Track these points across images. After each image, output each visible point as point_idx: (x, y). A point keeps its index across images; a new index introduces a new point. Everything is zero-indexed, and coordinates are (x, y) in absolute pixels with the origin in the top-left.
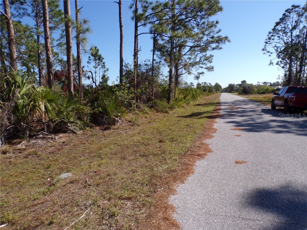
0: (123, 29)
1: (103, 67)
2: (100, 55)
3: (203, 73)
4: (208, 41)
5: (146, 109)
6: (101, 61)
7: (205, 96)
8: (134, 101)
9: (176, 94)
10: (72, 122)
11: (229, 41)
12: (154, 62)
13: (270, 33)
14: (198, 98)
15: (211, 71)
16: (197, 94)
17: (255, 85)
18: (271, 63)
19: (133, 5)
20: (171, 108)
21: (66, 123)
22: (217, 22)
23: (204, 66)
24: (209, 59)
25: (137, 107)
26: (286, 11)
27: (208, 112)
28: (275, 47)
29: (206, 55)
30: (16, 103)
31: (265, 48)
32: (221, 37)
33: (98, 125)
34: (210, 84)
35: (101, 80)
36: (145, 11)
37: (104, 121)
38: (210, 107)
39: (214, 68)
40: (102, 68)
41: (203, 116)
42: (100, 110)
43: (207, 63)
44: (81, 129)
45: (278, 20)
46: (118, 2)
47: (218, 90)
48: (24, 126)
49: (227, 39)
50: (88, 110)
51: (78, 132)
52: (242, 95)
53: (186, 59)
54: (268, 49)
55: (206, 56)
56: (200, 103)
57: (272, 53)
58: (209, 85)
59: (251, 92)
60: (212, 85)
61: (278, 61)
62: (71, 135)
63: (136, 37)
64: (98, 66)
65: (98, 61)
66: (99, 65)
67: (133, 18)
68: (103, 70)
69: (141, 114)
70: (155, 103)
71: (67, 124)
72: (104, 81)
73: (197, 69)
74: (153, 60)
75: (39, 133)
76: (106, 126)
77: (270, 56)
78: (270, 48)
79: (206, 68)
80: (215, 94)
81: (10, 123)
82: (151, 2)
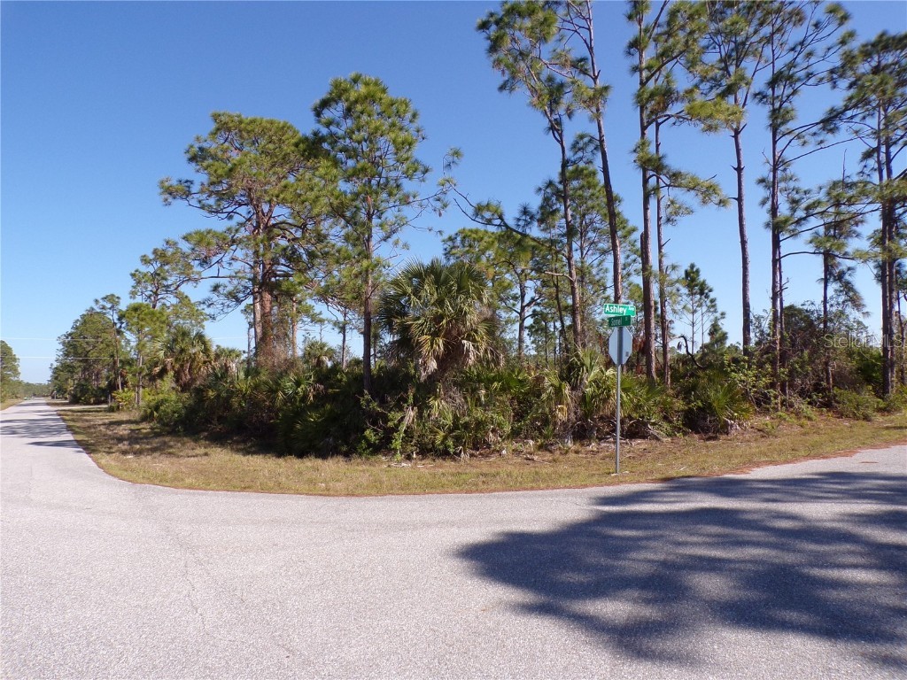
0: (749, 247)
1: (712, 310)
2: (704, 281)
5: (808, 409)
6: (707, 297)
10: (654, 424)
12: (829, 304)
19: (768, 198)
20: (888, 410)
21: (645, 425)
25: (782, 404)
30: (584, 393)
33: (697, 432)
35: (707, 340)
36: (794, 210)
37: (707, 426)
40: (709, 311)
42: (700, 404)
44: (669, 435)
46: (737, 197)
48: (591, 423)
50: (679, 404)
51: (665, 440)
62: (654, 442)
63: (776, 261)
64: (698, 309)
65: (698, 296)
66: (700, 305)
67: (767, 226)
68: (712, 317)
69: (792, 419)
70: (835, 396)
72: (717, 342)
74: (826, 300)
76: (711, 434)
81: (576, 418)
82: (806, 189)
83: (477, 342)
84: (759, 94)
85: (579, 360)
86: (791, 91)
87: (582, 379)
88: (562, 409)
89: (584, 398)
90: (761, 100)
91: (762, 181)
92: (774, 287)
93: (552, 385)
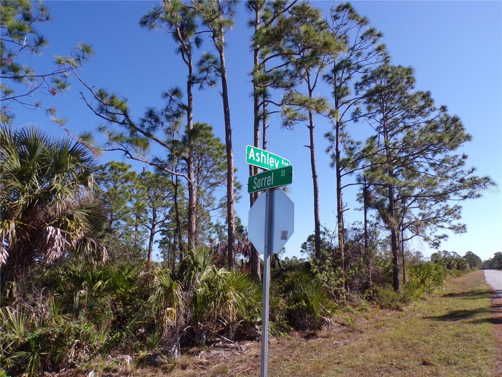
0: (318, 180)
3: (445, 236)
4: (453, 186)
5: (364, 303)
7: (453, 276)
8: (344, 290)
9: (406, 276)
11: (493, 184)
12: (368, 225)
14: (445, 282)
15: (462, 232)
16: (440, 274)
19: (331, 147)
20: (405, 301)
22: (464, 157)
23: (446, 225)
24: (453, 212)
25: (347, 299)
27: (481, 310)
29: (447, 206)
30: (195, 293)
32: (477, 179)
34: (455, 253)
36: (350, 155)
37: (304, 323)
38: (479, 300)
39: (467, 227)
41: (478, 317)
42: (304, 304)
43: (450, 219)
44: (273, 335)
46: (310, 146)
47: (475, 265)
48: (201, 326)
49: (488, 180)
53: (417, 217)
55: (448, 208)
56: (453, 292)
58: (454, 255)
60: (460, 256)
63: (339, 190)
67: (332, 165)
69: (357, 312)
70: (375, 291)
71: (255, 325)
73: (433, 229)
74: (366, 221)
75: (217, 339)
79: (449, 228)
80: (470, 273)
81: (186, 322)
82: (358, 141)
83: (69, 229)
84: (327, 76)
85: (193, 258)
86: (347, 75)
87: (194, 279)
88: (171, 312)
89: (194, 299)
90: (328, 80)
91: (328, 135)
92: (339, 208)
93: (161, 285)
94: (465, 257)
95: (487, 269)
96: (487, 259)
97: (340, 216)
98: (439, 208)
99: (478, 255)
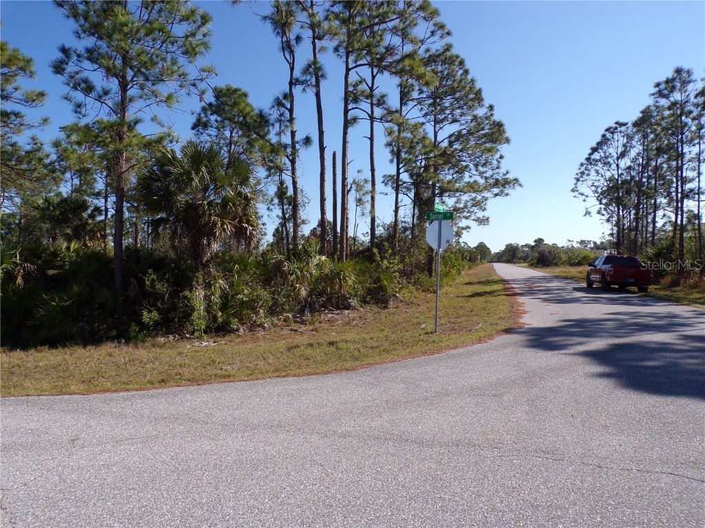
3: (468, 227)
11: (521, 185)
13: (582, 165)
15: (484, 225)
17: (563, 247)
18: (588, 213)
22: (501, 157)
23: (471, 216)
24: (480, 204)
26: (607, 130)
28: (592, 186)
31: (576, 188)
32: (509, 180)
38: (494, 285)
39: (490, 219)
41: (496, 294)
43: (476, 211)
45: (594, 145)
47: (485, 258)
49: (517, 181)
52: (536, 267)
54: (581, 190)
57: (587, 196)
59: (555, 261)
61: (601, 208)
77: (584, 200)
78: (584, 188)
79: (474, 220)
88: (301, 287)
93: (297, 267)
94: (476, 248)
95: (495, 262)
96: (497, 251)
97: (396, 211)
98: (468, 199)
99: (488, 246)
